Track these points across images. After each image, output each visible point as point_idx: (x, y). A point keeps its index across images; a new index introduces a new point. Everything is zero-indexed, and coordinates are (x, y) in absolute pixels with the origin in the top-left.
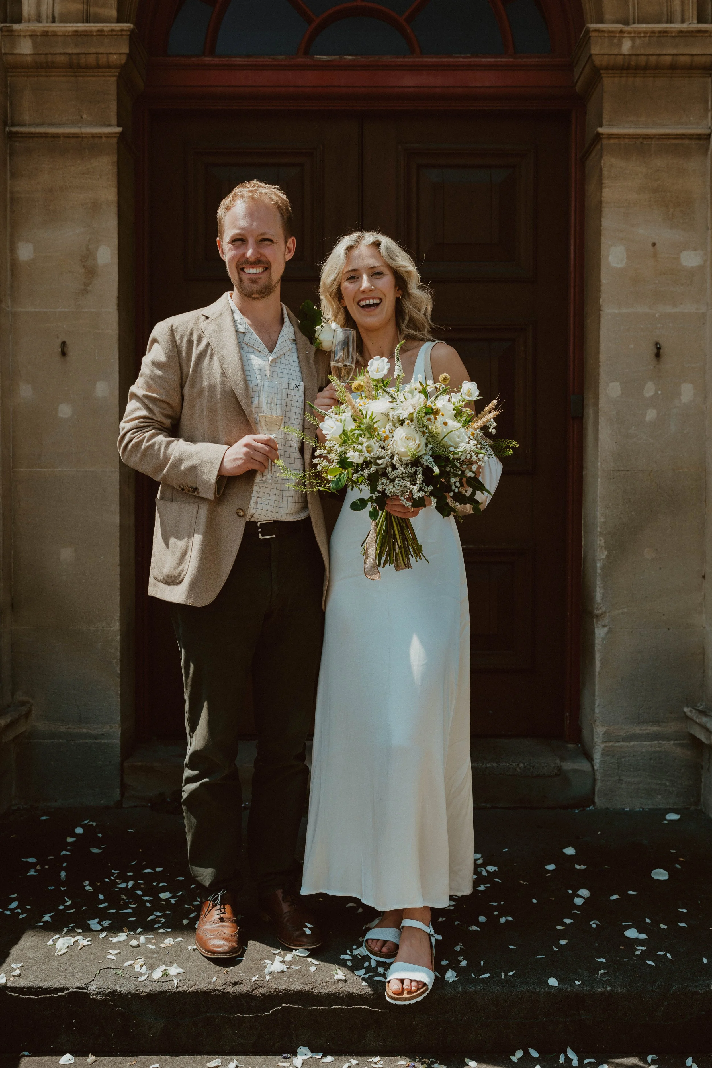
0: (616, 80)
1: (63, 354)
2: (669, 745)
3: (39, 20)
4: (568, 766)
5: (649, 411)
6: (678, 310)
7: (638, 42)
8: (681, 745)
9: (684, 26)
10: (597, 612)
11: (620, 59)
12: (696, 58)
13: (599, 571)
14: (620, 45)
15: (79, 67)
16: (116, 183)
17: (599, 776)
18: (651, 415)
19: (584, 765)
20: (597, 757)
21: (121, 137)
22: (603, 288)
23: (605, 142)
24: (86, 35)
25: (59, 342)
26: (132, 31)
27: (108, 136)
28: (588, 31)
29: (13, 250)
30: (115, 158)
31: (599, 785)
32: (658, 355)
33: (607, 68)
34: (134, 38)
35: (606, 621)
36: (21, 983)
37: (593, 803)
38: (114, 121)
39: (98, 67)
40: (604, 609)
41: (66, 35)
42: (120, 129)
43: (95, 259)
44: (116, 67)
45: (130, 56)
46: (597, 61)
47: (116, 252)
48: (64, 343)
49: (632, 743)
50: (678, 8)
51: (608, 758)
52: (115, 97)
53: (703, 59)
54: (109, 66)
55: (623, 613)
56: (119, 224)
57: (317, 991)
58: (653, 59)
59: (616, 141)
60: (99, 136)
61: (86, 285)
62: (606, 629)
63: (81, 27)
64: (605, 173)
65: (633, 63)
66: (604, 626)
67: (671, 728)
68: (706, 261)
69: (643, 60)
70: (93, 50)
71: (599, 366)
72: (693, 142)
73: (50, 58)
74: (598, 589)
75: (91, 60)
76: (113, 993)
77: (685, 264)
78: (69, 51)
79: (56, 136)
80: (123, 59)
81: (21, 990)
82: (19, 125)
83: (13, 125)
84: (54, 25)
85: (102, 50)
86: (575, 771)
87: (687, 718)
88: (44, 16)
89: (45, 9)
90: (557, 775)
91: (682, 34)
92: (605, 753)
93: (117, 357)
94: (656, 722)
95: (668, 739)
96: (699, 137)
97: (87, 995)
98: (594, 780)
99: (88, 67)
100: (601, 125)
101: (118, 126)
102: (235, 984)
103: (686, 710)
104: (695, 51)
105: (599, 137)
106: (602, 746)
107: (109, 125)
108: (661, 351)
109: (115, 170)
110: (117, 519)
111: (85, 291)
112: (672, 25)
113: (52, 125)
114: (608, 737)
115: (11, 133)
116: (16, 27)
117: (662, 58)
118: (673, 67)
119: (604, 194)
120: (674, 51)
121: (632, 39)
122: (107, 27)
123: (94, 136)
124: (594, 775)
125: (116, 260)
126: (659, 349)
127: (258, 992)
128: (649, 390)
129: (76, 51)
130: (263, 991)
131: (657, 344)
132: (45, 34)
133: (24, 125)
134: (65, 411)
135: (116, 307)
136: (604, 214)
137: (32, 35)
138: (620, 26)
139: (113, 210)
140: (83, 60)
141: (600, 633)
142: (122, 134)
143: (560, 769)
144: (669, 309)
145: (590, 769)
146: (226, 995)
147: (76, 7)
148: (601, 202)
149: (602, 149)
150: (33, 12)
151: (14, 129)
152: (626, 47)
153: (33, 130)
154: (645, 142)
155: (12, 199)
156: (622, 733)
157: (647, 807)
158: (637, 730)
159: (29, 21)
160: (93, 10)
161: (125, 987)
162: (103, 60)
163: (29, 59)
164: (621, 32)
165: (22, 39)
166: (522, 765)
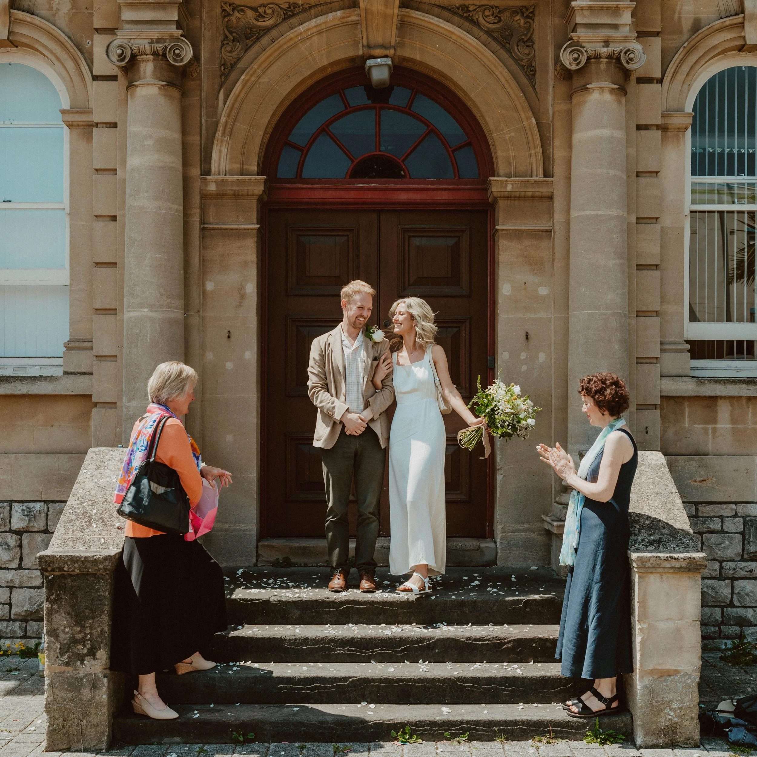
0: (506, 202)
1: (229, 337)
2: (534, 535)
3: (219, 174)
4: (483, 545)
5: (523, 366)
6: (537, 316)
7: (515, 186)
8: (541, 534)
9: (537, 179)
10: (498, 467)
11: (506, 194)
12: (543, 193)
13: (498, 447)
14: (506, 187)
15: (239, 195)
16: (256, 252)
17: (499, 550)
18: (524, 368)
19: (492, 545)
20: (498, 541)
21: (259, 229)
22: (500, 305)
23: (500, 233)
24: (244, 181)
25: (226, 331)
26: (265, 179)
27: (252, 229)
28: (490, 181)
29: (204, 285)
30: (255, 239)
31: (499, 554)
32: (527, 338)
33: (500, 197)
34: (266, 182)
35: (502, 472)
36: (243, 597)
37: (497, 564)
38: (255, 221)
39: (248, 195)
40: (501, 466)
41: (232, 181)
42: (258, 226)
43: (245, 289)
44: (257, 196)
45: (264, 191)
46: (495, 194)
47: (256, 286)
48: (229, 331)
49: (516, 534)
50: (535, 169)
51: (504, 542)
52: (255, 210)
53: (547, 194)
54: (253, 195)
55: (511, 468)
56: (257, 272)
57: (360, 600)
58: (522, 194)
59: (506, 232)
60: (248, 229)
61: (241, 303)
62: (502, 476)
63: (240, 177)
64: (500, 248)
65: (513, 195)
66: (502, 474)
67: (535, 526)
68: (551, 292)
69: (517, 194)
70: (246, 188)
71: (498, 344)
72: (544, 233)
73: (224, 192)
74: (498, 456)
75: (245, 193)
76: (279, 601)
77: (540, 293)
78: (234, 188)
79: (226, 229)
80: (261, 193)
81: (243, 600)
82: (207, 224)
83: (204, 224)
84: (227, 176)
85: (249, 188)
86: (487, 547)
87: (543, 520)
88: (221, 171)
89: (222, 168)
90: (478, 549)
91: (536, 182)
92: (502, 539)
93: (256, 339)
94: (528, 523)
95: (533, 531)
96: (547, 231)
97: (269, 601)
98: (497, 552)
99: (242, 195)
100: (498, 225)
101: (257, 224)
102: (328, 598)
103: (542, 516)
104: (543, 190)
105: (497, 230)
106: (501, 535)
107: (253, 224)
108: (529, 336)
109: (256, 246)
110: (255, 420)
111: (239, 306)
112: (531, 178)
113: (224, 223)
114: (504, 531)
115: (204, 227)
116: (208, 177)
117: (527, 193)
118: (533, 197)
119: (500, 258)
120: (533, 190)
121: (512, 184)
122: (253, 177)
123: (245, 229)
124: (497, 549)
125: (256, 290)
126: (527, 335)
127: (337, 601)
128: (523, 356)
129: (237, 189)
130: (339, 600)
131: (527, 332)
132: (222, 181)
133: (210, 223)
134: (229, 365)
135: (255, 314)
136: (500, 268)
137: (216, 181)
138: (506, 179)
139: (255, 265)
140: (240, 193)
141: (499, 478)
142: (259, 228)
143: (479, 546)
144: (533, 315)
145: (495, 546)
146: (324, 601)
147: (237, 166)
148: (498, 262)
149: (499, 236)
150: (217, 170)
151: (206, 226)
152: (509, 188)
153: (215, 226)
154: (520, 233)
155: (203, 260)
156: (511, 528)
157: (523, 566)
158: (518, 527)
159: (215, 174)
160: (245, 167)
161: (284, 599)
162: (251, 193)
163: (214, 192)
164: (506, 181)
165: (211, 183)
166: (460, 544)
